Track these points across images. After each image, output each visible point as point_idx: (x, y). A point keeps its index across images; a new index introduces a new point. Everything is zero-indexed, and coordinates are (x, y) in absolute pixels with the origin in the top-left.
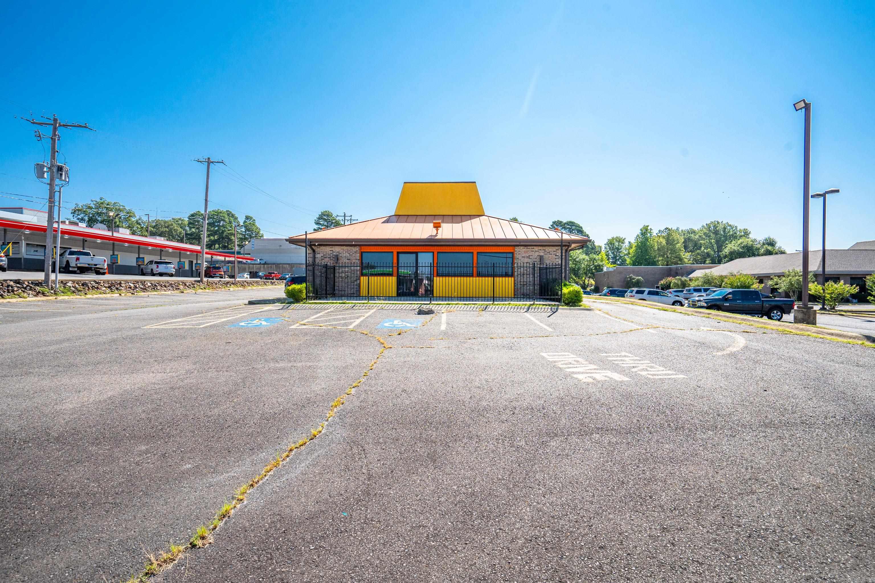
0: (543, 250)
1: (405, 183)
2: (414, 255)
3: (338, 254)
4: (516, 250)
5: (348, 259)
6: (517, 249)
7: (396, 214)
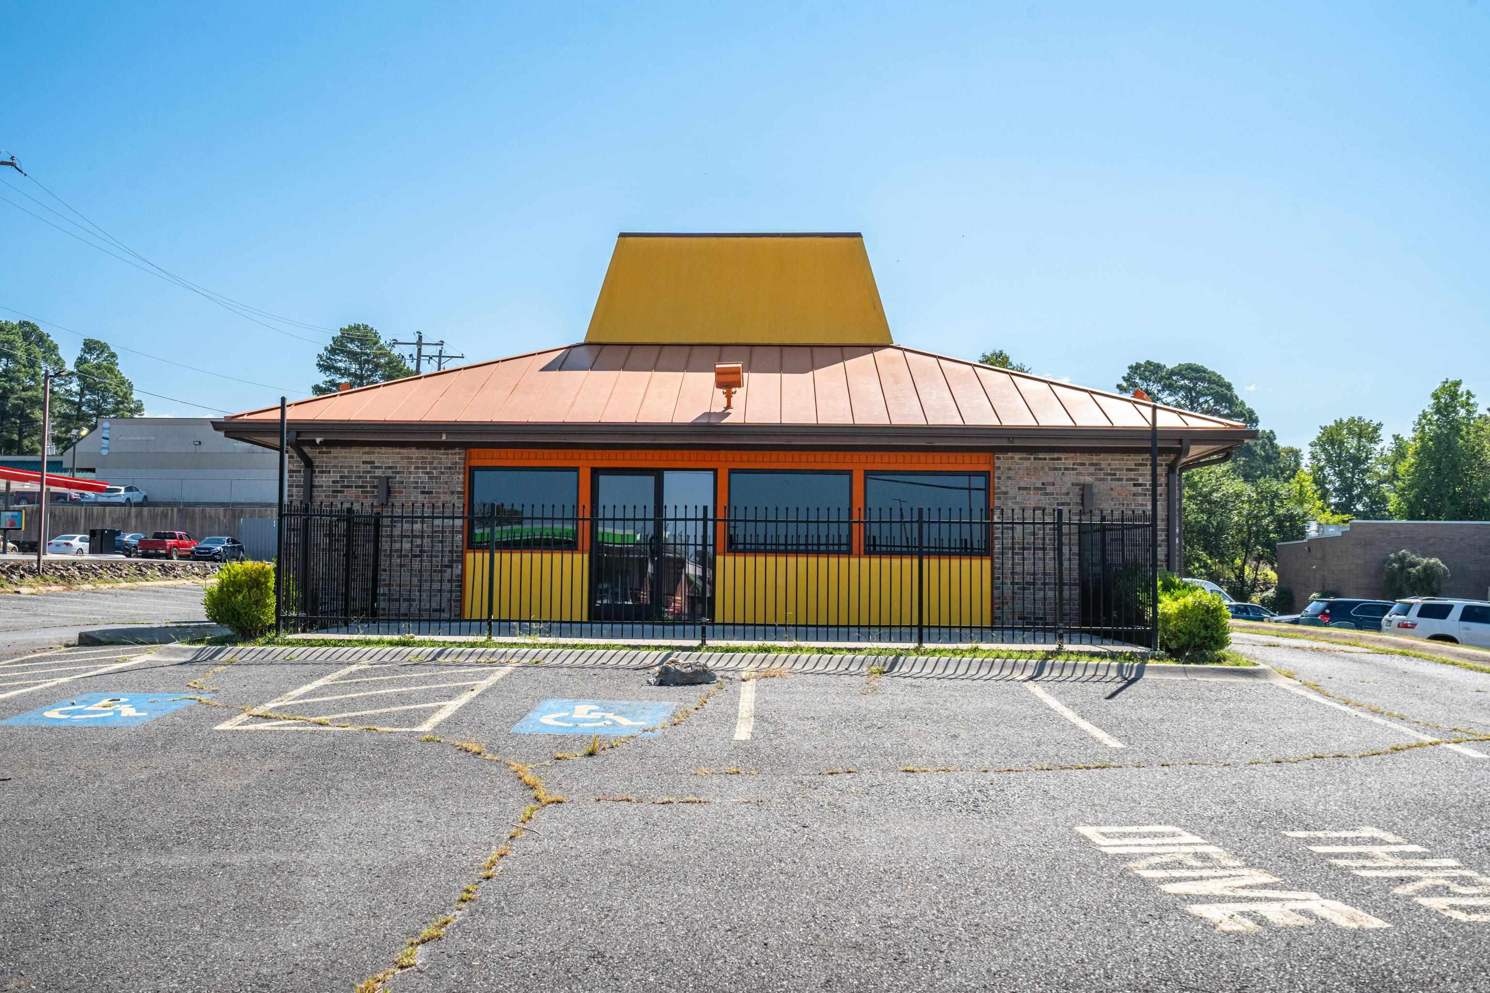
0: (1092, 464)
1: (622, 235)
2: (650, 480)
3: (389, 473)
4: (998, 463)
5: (422, 493)
6: (1002, 462)
7: (588, 340)
